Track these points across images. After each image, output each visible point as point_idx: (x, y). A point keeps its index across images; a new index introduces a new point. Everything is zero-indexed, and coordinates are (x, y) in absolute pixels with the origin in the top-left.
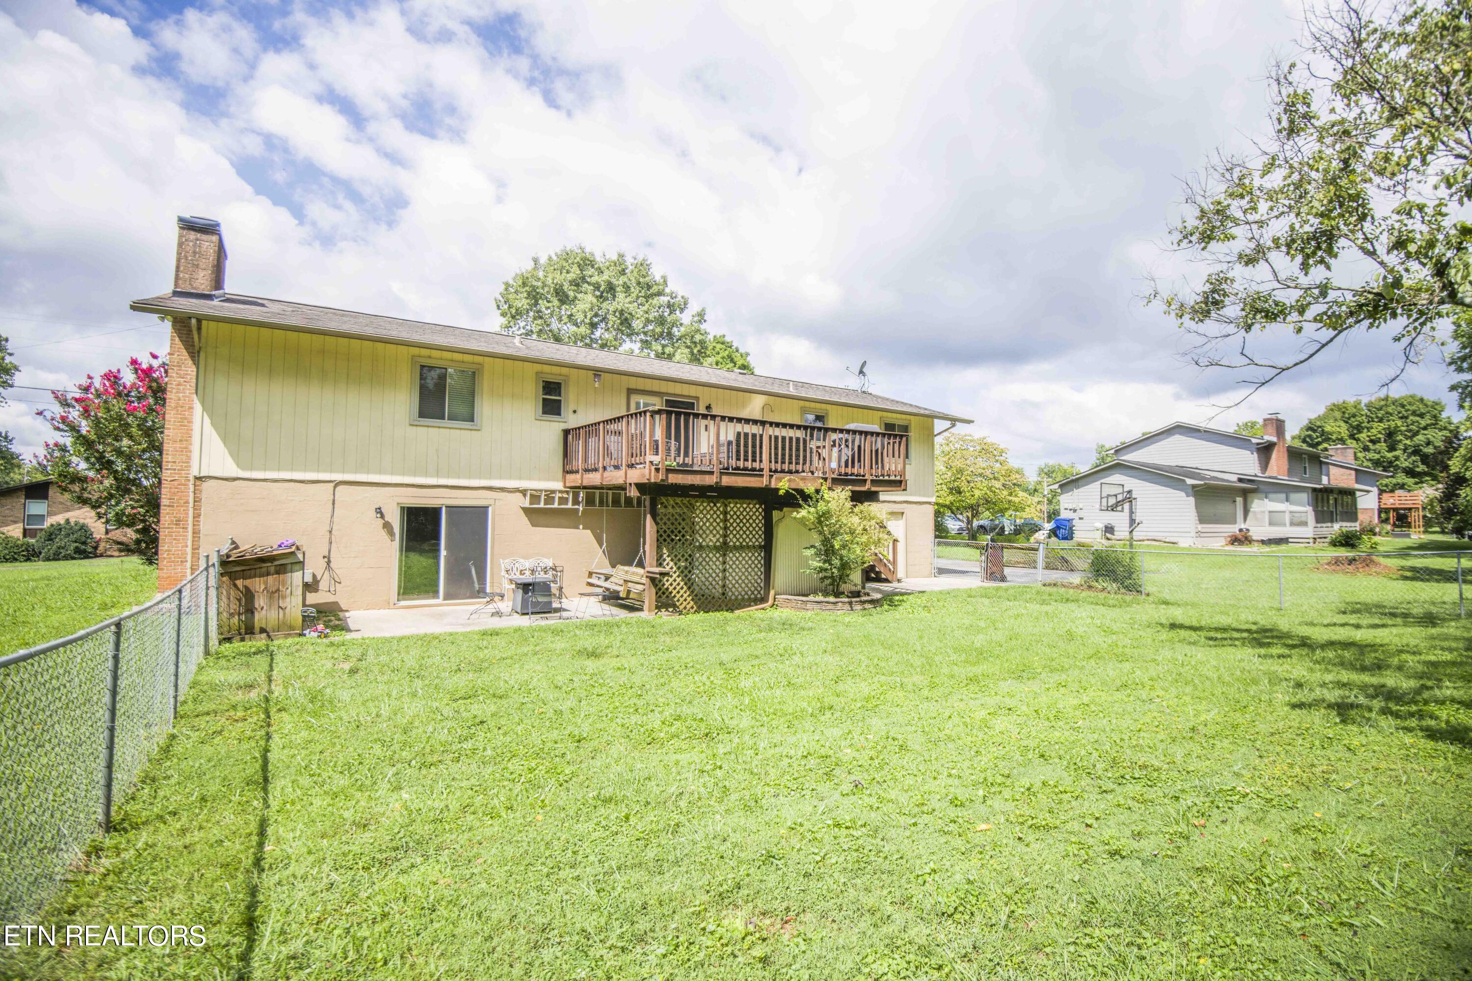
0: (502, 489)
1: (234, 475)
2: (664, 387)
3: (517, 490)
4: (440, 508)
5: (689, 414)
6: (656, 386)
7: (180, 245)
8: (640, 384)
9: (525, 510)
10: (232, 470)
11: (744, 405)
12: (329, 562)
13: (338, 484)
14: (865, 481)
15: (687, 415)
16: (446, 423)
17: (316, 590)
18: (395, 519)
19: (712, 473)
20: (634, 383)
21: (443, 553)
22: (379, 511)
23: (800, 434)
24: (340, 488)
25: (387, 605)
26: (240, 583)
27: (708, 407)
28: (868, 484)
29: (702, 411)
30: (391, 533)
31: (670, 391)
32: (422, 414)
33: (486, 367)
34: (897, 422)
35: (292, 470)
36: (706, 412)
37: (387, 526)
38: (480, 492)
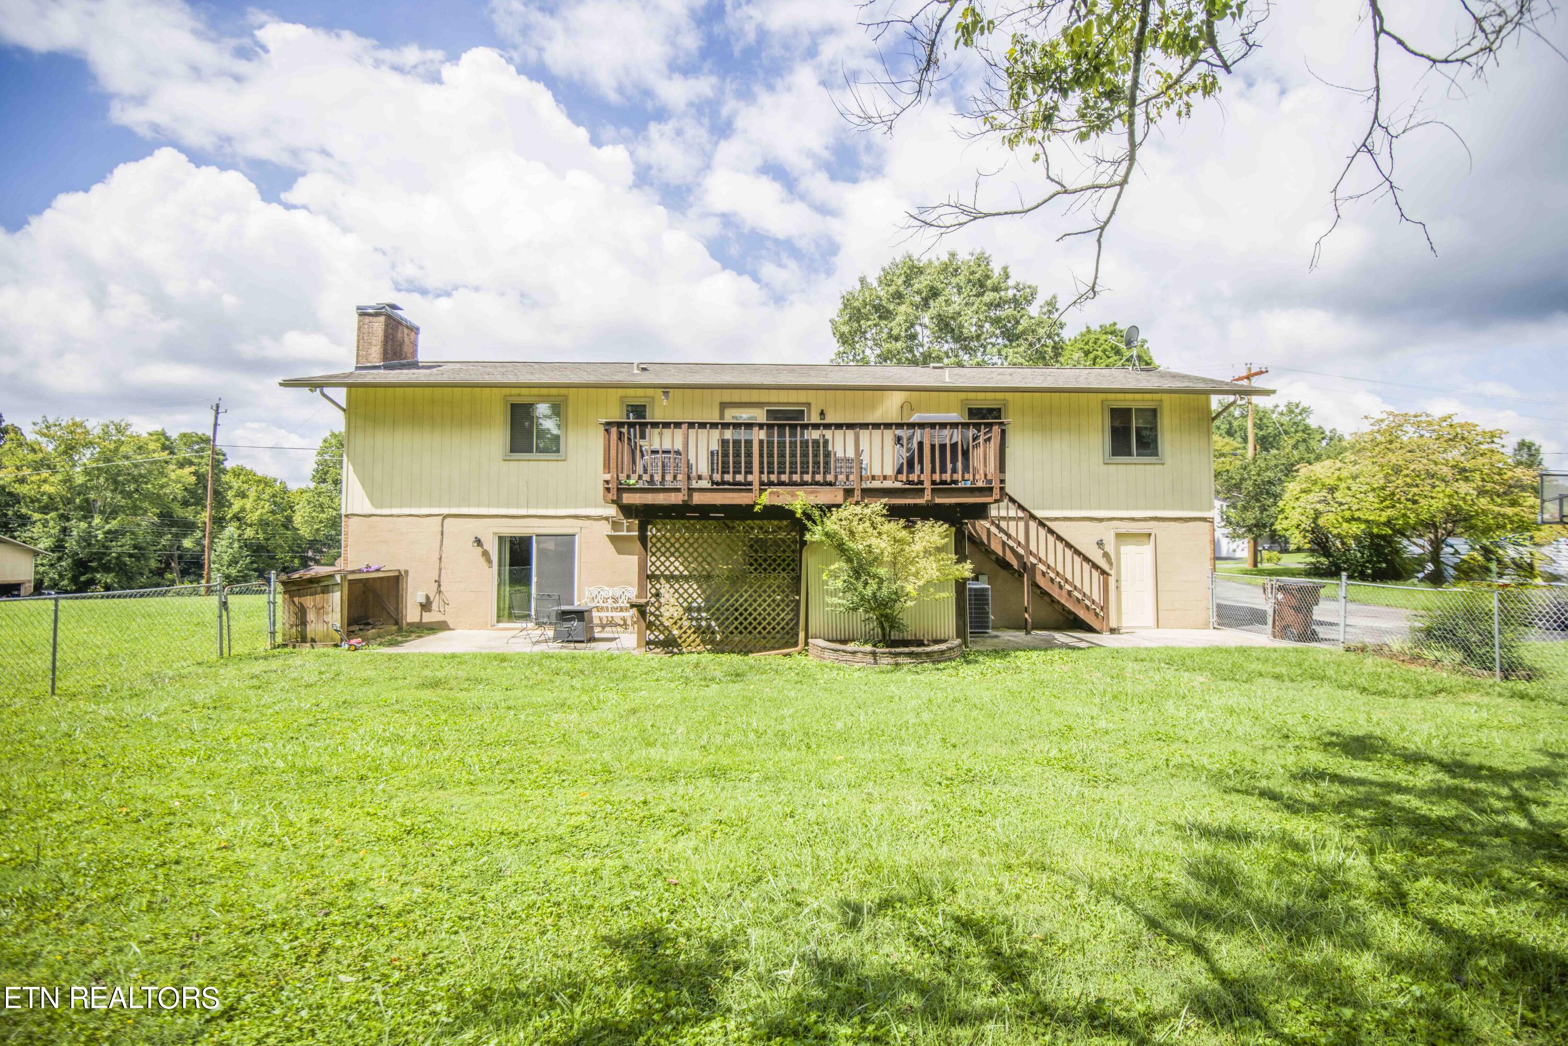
0: (588, 517)
1: (370, 512)
2: (764, 396)
3: (600, 518)
4: (530, 538)
5: (796, 425)
6: (755, 396)
7: (359, 328)
8: (736, 396)
9: (610, 537)
10: (368, 508)
11: (873, 406)
12: (439, 586)
13: (446, 517)
14: (923, 490)
15: (793, 427)
16: (534, 455)
17: (430, 610)
18: (492, 547)
19: (678, 490)
20: (727, 396)
21: (534, 579)
22: (478, 542)
23: (957, 436)
24: (447, 521)
25: (483, 626)
26: (296, 600)
27: (822, 413)
28: (927, 496)
29: (815, 419)
30: (489, 561)
31: (772, 400)
32: (513, 450)
33: (571, 398)
34: (1134, 406)
35: (410, 507)
36: (819, 421)
37: (486, 554)
38: (567, 520)
